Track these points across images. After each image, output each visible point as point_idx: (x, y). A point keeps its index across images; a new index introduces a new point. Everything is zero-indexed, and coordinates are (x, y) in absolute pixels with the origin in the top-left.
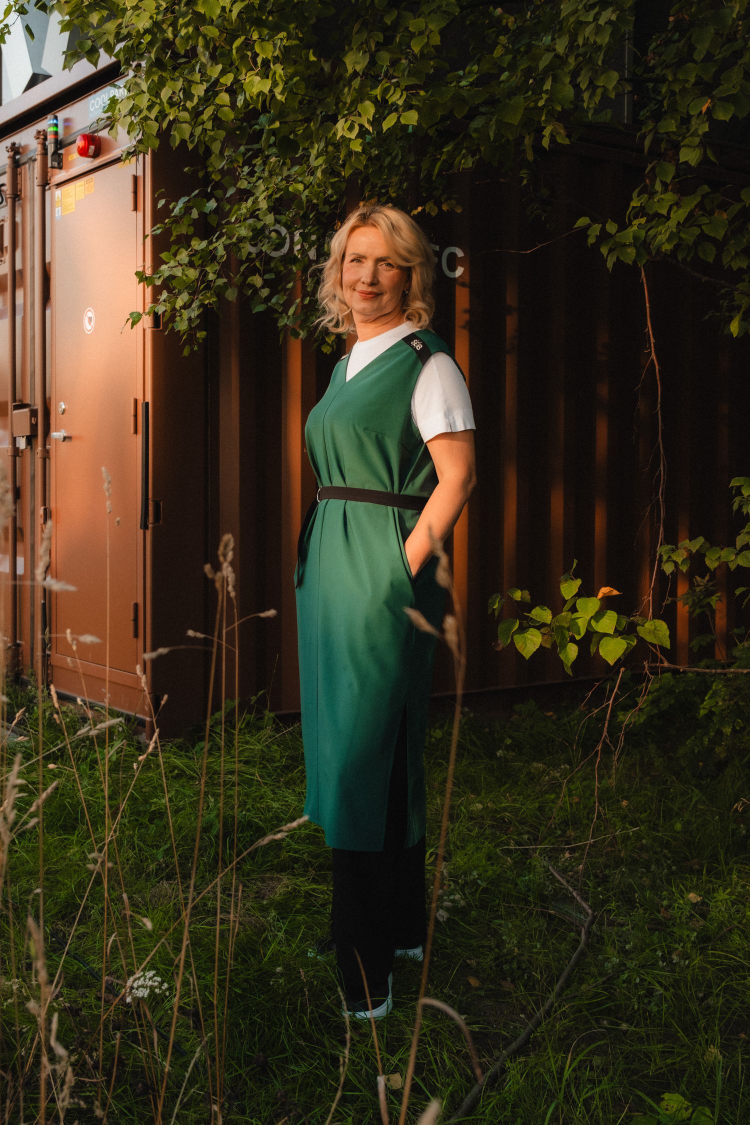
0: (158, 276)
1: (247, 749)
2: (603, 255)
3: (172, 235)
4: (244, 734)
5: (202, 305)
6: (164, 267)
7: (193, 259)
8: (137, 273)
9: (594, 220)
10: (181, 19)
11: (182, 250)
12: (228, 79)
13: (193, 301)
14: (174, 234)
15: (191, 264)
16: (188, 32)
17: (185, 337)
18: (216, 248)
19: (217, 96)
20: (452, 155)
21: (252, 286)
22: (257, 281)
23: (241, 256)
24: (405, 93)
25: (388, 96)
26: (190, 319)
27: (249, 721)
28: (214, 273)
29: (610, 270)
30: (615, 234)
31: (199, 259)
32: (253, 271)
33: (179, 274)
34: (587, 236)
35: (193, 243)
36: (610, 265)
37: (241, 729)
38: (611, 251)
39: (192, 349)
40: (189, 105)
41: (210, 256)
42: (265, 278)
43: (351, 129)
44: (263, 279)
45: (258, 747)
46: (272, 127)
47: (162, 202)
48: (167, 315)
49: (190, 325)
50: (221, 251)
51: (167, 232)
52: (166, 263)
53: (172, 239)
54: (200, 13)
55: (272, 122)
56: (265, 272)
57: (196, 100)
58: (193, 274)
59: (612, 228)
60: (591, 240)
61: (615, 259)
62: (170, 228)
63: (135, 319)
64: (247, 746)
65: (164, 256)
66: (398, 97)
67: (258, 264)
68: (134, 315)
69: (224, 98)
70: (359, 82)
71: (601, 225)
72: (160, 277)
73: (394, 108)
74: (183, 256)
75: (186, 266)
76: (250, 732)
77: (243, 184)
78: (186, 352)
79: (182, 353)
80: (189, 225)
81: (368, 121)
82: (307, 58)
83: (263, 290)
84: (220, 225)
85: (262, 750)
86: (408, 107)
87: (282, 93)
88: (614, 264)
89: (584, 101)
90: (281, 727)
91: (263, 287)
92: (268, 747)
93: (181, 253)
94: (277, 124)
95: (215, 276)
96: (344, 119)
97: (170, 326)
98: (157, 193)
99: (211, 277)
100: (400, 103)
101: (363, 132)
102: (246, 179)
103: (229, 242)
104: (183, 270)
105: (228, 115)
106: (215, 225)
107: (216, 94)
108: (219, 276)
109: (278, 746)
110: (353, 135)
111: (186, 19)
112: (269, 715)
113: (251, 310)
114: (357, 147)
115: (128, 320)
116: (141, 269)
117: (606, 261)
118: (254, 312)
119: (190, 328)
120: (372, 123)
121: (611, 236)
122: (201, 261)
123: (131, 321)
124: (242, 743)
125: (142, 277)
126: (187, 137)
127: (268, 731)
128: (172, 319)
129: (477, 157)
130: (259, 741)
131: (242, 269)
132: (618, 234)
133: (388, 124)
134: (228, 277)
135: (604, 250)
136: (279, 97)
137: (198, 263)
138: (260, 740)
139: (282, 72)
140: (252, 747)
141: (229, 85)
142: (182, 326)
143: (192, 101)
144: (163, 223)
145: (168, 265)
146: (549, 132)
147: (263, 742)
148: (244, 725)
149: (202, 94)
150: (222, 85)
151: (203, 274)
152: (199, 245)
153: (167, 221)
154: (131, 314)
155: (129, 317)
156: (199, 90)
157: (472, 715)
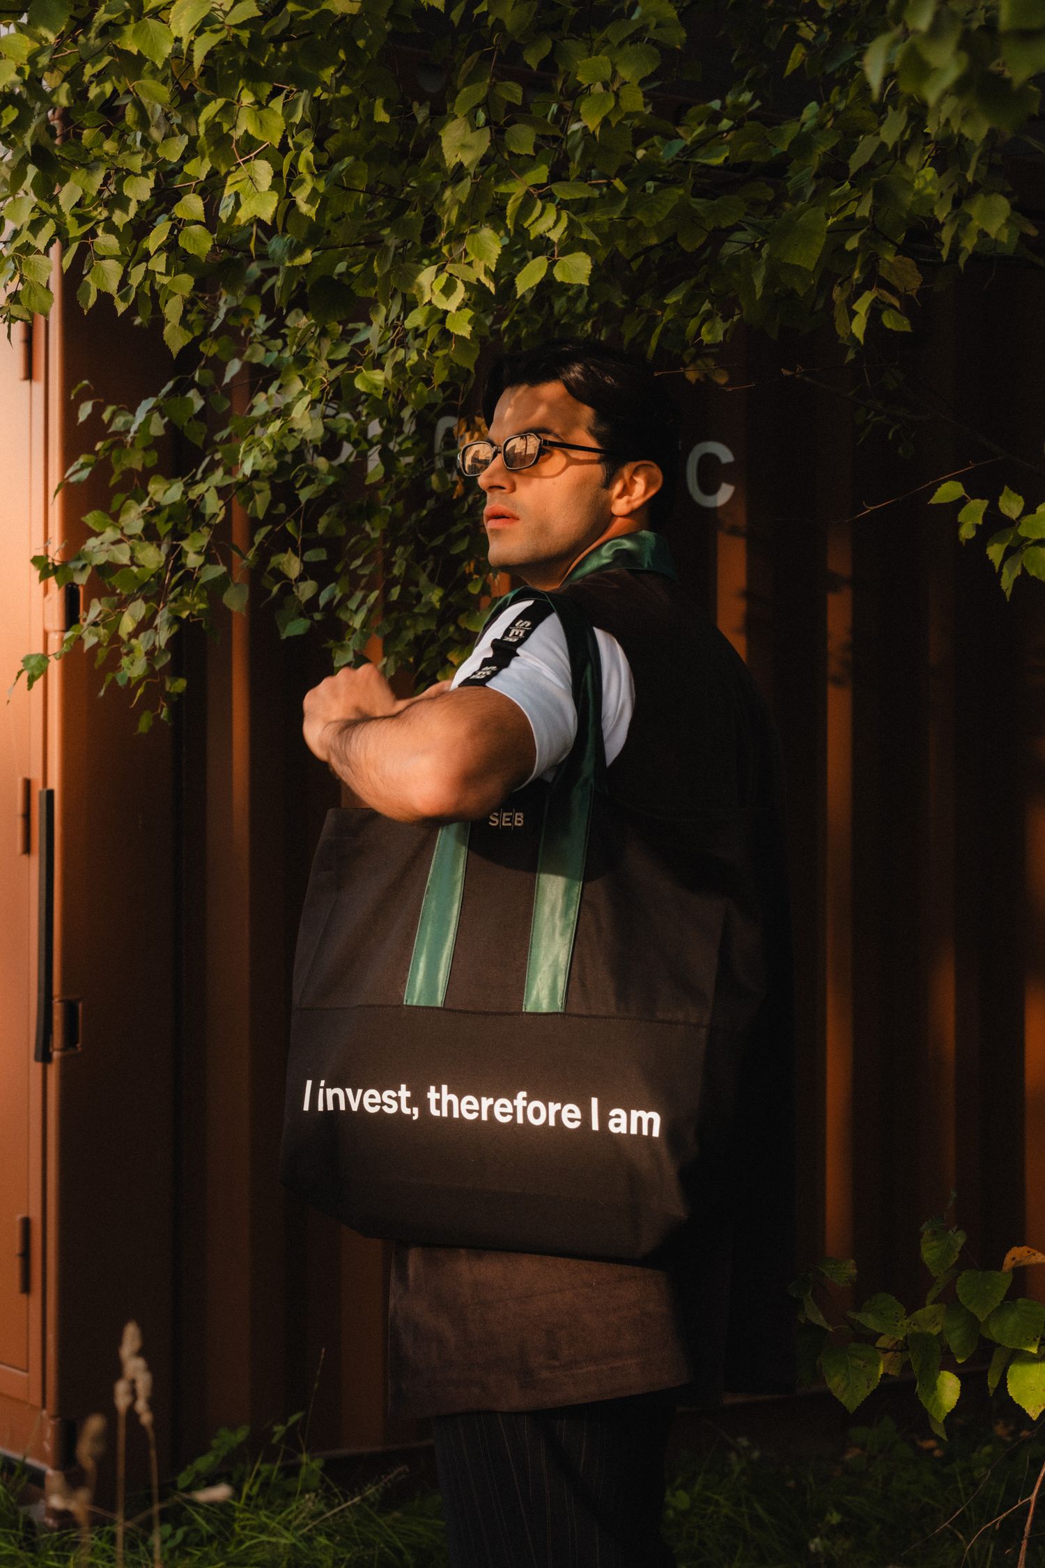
0: (80, 564)
1: (261, 1543)
2: (991, 563)
3: (112, 472)
4: (257, 1507)
5: (176, 619)
6: (92, 542)
7: (155, 520)
8: (36, 561)
9: (974, 491)
10: (88, 66)
11: (131, 502)
12: (199, 169)
13: (155, 613)
14: (117, 471)
15: (150, 534)
16: (103, 93)
17: (140, 691)
18: (202, 497)
19: (179, 199)
20: (684, 312)
21: (279, 575)
22: (292, 566)
23: (254, 509)
24: (564, 215)
25: (529, 222)
26: (150, 654)
27: (268, 1478)
28: (199, 553)
29: (1008, 594)
30: (1018, 519)
31: (168, 521)
32: (281, 542)
33: (124, 559)
34: (957, 526)
35: (152, 488)
36: (1007, 583)
37: (249, 1498)
38: (1009, 553)
39: (157, 718)
40: (120, 218)
41: (191, 513)
42: (305, 559)
43: (448, 290)
44: (302, 561)
45: (286, 1540)
46: (299, 261)
47: (85, 410)
48: (102, 654)
49: (150, 665)
50: (213, 505)
51: (102, 469)
52: (97, 535)
53: (113, 482)
54: (128, 53)
55: (296, 251)
56: (308, 545)
57: (133, 209)
58: (152, 557)
59: (1011, 505)
60: (967, 532)
61: (1018, 572)
62: (108, 459)
63: (35, 670)
64: (264, 1538)
65: (91, 519)
66: (551, 223)
67: (290, 527)
68: (33, 662)
69: (192, 205)
70: (468, 190)
71: (986, 502)
72: (84, 567)
73: (542, 246)
74: (133, 520)
75: (140, 539)
76: (269, 1503)
77: (259, 355)
78: (144, 724)
79: (136, 728)
80: (145, 449)
81: (487, 271)
82: (371, 116)
83: (302, 585)
84: (210, 444)
85: (294, 1545)
86: (572, 244)
87: (310, 200)
88: (1017, 580)
89: (943, 244)
90: (335, 1495)
91: (302, 578)
92: (308, 1539)
93: (128, 510)
94: (307, 256)
95: (201, 560)
96: (434, 268)
97: (109, 677)
98: (74, 392)
99: (193, 560)
100: (555, 236)
101: (478, 297)
102: (261, 343)
103: (229, 480)
104: (132, 550)
105: (199, 242)
106: (200, 443)
107: (177, 196)
108: (210, 559)
109: (329, 1536)
110: (451, 304)
111: (99, 67)
112: (311, 1464)
113: (278, 633)
114: (461, 327)
115: (20, 673)
116: (41, 553)
117: (1000, 573)
118: (284, 637)
119: (151, 672)
120: (495, 276)
121: (1010, 523)
122: (170, 525)
123: (25, 675)
124: (253, 1528)
125: (45, 568)
126: (112, 287)
127: (309, 1502)
128: (113, 661)
129: (736, 318)
130: (287, 1525)
131: (258, 539)
132: (1028, 519)
133: (528, 278)
134: (228, 562)
135: (995, 552)
136: (304, 208)
137: (163, 528)
138: (290, 1522)
139: (311, 157)
140: (273, 1540)
141: (203, 177)
142: (134, 668)
143: (126, 210)
144: (91, 451)
145: (101, 538)
146: (866, 306)
147: (298, 1528)
148: (255, 1489)
149: (146, 195)
150: (188, 178)
151: (176, 555)
152: (168, 493)
153: (99, 446)
154: (26, 661)
155: (20, 666)
156: (140, 190)
157: (756, 1455)
